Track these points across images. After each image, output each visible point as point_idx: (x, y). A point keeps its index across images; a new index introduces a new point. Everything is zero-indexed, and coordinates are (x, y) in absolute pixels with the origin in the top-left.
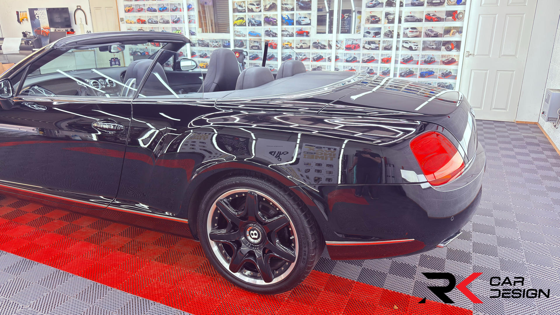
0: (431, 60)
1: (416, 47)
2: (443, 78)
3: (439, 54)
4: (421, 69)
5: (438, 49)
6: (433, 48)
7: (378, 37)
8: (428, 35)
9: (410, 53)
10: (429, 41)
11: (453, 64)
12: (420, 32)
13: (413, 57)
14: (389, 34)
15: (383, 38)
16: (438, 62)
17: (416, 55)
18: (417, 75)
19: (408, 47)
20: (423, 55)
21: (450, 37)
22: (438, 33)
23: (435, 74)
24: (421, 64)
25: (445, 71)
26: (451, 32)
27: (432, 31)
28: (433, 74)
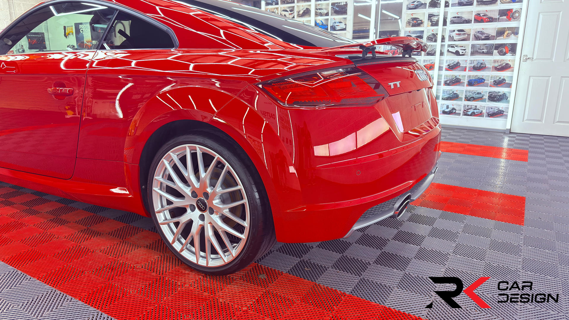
0: (482, 66)
1: (464, 51)
2: (496, 86)
3: (491, 59)
4: (469, 76)
5: (490, 53)
6: (483, 53)
8: (477, 38)
9: (456, 59)
10: (479, 44)
11: (507, 70)
12: (469, 35)
13: (460, 63)
14: (433, 38)
16: (489, 68)
17: (463, 60)
18: (464, 83)
19: (454, 52)
20: (471, 61)
21: (504, 40)
22: (490, 34)
23: (485, 81)
24: (469, 71)
25: (498, 78)
26: (505, 34)
27: (482, 33)
28: (483, 82)
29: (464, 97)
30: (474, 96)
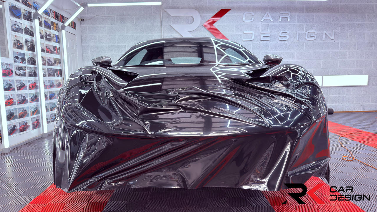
1: (45, 73)
3: (55, 79)
4: (49, 92)
5: (53, 75)
7: (24, 63)
8: (49, 65)
10: (50, 69)
12: (45, 61)
14: (30, 61)
15: (27, 64)
16: (55, 85)
17: (46, 80)
18: (48, 97)
20: (48, 80)
21: (57, 66)
22: (52, 62)
23: (55, 95)
24: (49, 88)
26: (57, 62)
27: (50, 61)
28: (54, 96)
29: (49, 108)
30: (53, 106)
